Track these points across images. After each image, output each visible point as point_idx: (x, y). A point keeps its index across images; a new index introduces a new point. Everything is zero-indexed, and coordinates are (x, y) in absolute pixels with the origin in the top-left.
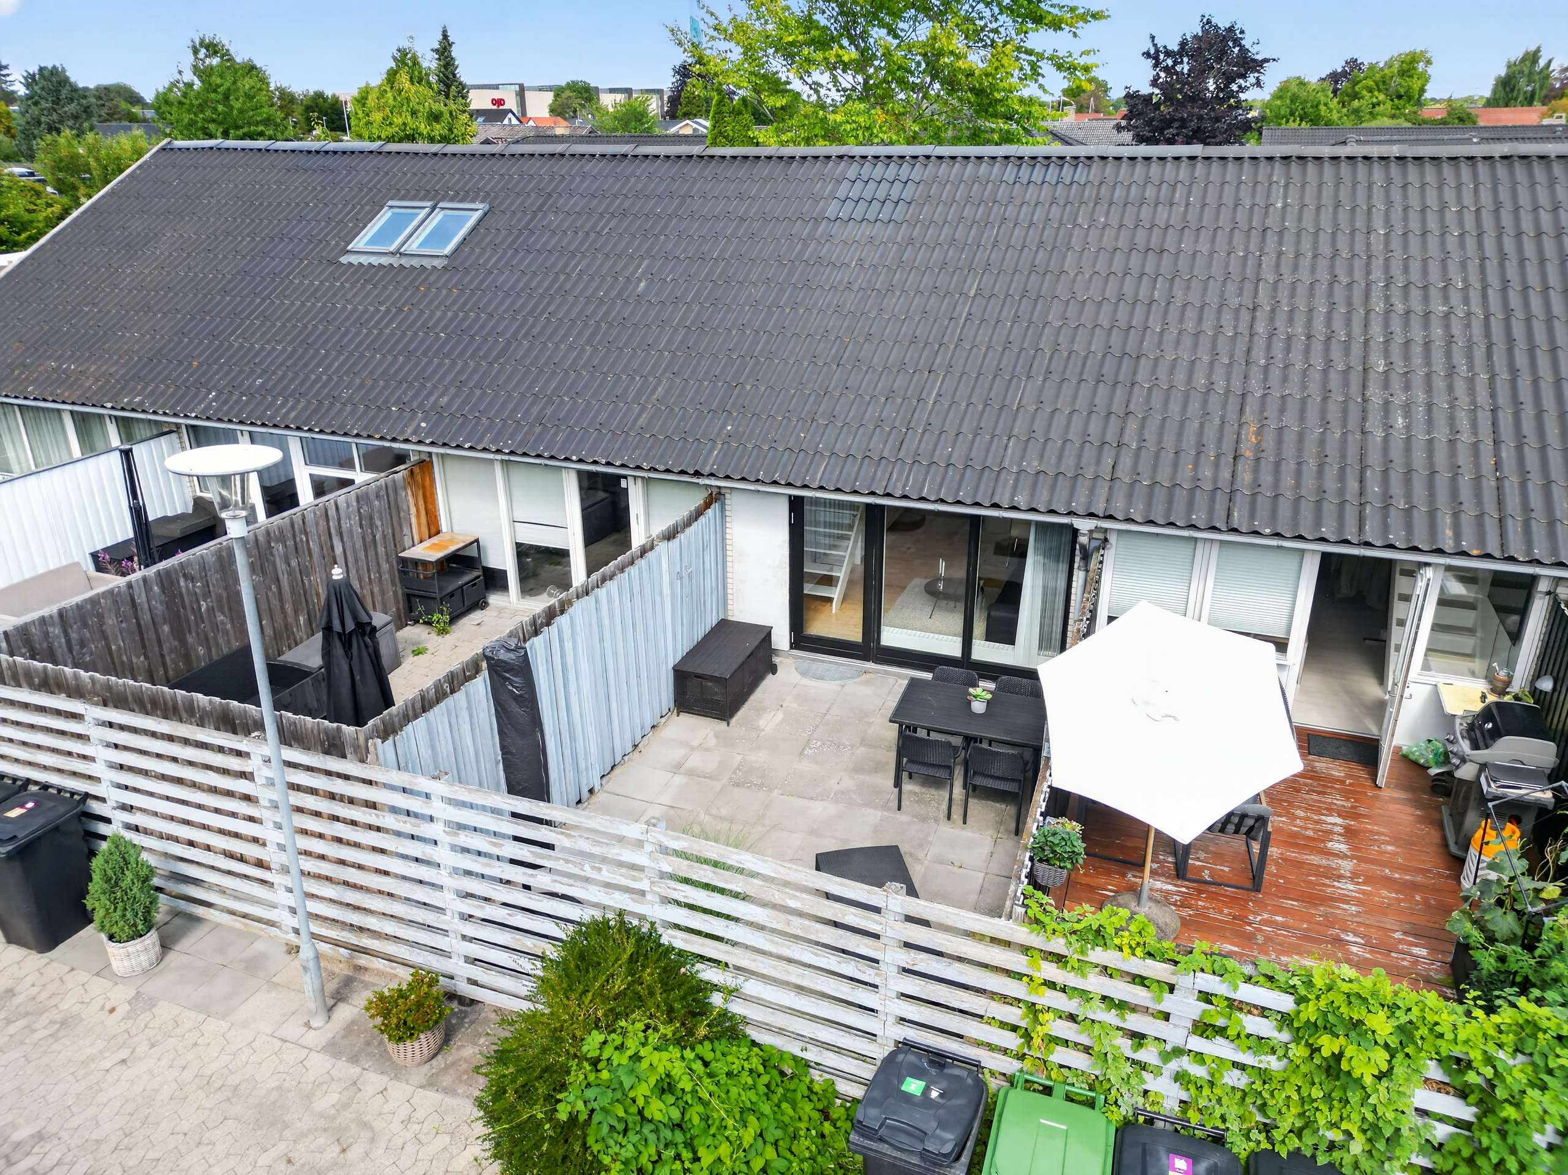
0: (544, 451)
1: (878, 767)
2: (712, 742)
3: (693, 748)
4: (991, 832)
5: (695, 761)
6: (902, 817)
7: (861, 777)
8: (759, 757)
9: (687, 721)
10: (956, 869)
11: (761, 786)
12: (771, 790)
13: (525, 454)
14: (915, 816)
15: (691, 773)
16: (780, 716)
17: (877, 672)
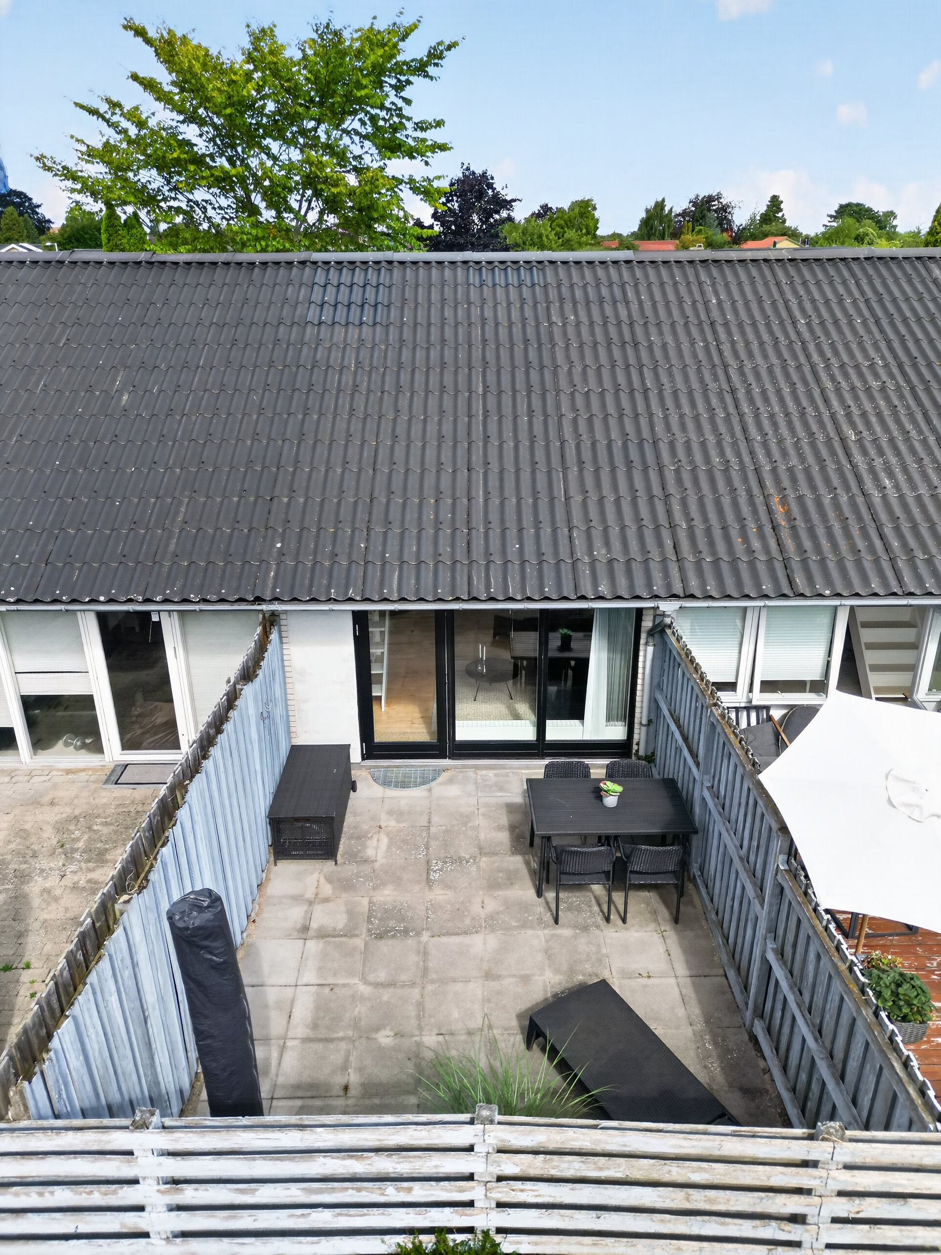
0: (62, 594)
1: (511, 879)
2: (327, 890)
3: (311, 903)
4: (652, 926)
5: (321, 918)
6: (564, 932)
7: (501, 893)
8: (387, 895)
9: (288, 868)
10: (645, 981)
11: (406, 932)
12: (418, 934)
13: (36, 601)
14: (575, 927)
15: (323, 934)
16: (385, 841)
17: (456, 767)
